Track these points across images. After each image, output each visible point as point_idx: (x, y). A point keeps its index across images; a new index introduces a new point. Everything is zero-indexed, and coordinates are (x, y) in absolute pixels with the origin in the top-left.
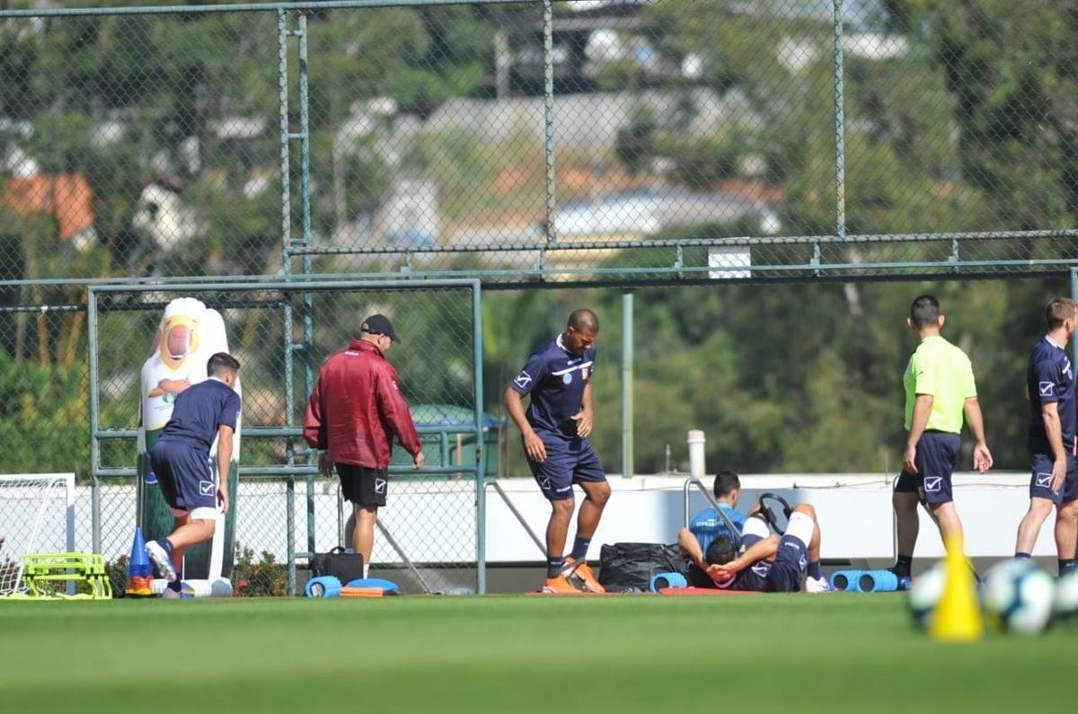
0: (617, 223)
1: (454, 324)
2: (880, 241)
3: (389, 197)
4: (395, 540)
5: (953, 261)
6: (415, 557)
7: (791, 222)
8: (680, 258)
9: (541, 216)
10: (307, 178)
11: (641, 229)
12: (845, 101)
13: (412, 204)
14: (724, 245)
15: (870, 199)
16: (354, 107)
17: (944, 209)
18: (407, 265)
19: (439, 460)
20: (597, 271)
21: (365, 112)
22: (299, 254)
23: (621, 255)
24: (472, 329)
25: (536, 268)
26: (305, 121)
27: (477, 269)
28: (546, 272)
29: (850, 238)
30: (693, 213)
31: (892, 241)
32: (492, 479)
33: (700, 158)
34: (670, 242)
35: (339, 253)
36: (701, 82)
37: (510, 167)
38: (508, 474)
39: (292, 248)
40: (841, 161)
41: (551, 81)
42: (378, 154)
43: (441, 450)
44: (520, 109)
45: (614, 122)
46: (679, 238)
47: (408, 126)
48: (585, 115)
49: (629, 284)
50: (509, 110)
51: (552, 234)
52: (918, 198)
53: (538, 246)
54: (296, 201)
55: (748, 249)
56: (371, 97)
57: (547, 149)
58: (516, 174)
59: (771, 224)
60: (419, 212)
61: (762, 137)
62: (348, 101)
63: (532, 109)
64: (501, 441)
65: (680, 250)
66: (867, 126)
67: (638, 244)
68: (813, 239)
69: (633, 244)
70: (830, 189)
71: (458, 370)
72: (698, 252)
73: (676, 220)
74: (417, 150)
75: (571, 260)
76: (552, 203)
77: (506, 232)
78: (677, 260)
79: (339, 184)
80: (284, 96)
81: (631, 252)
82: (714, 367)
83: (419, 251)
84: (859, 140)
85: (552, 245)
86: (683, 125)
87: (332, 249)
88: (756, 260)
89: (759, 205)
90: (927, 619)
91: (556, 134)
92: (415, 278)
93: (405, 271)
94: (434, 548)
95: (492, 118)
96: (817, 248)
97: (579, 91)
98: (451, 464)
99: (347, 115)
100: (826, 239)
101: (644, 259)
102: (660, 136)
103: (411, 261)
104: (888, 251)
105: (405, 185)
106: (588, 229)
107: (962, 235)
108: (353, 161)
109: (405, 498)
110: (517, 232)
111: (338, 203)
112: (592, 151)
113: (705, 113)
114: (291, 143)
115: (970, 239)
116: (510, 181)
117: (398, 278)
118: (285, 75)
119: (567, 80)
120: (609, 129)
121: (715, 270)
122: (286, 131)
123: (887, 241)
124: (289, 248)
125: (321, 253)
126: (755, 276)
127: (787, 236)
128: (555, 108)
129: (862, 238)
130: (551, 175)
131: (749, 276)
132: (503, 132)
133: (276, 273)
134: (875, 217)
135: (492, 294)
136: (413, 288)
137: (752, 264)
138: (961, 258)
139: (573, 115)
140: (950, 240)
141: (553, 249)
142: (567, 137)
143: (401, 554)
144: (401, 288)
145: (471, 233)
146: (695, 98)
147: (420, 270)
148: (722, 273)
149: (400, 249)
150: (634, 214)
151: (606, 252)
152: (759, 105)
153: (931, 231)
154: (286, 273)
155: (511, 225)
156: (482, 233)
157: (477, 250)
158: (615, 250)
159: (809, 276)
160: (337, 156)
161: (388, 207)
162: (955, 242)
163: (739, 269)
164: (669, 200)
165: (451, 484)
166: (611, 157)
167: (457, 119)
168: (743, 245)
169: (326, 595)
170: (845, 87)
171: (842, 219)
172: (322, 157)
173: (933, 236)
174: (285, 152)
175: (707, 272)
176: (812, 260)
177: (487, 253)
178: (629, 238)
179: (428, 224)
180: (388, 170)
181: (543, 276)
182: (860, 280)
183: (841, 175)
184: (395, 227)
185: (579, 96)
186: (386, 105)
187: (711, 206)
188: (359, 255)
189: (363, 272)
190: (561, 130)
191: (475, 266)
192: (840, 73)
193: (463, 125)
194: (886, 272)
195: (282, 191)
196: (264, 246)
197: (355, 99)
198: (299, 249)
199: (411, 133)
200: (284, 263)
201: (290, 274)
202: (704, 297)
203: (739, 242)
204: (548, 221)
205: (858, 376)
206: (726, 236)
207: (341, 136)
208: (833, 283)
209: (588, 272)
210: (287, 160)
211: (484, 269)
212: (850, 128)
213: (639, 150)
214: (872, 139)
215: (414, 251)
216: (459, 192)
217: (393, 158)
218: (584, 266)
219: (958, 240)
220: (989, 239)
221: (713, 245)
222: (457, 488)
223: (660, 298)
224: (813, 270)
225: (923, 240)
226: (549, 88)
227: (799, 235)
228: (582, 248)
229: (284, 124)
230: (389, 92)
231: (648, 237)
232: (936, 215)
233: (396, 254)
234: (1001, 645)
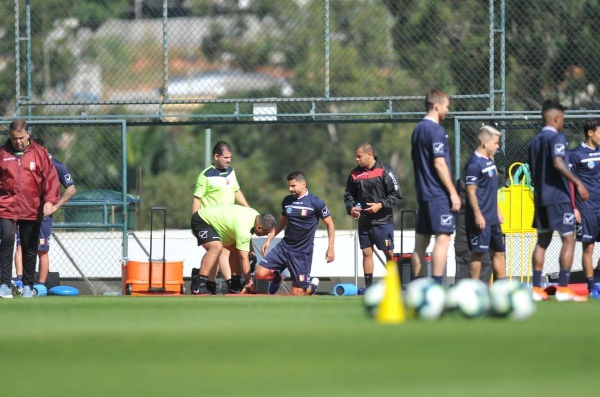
0: (202, 89)
1: (111, 145)
2: (349, 101)
3: (75, 74)
4: (77, 264)
5: (389, 112)
6: (88, 274)
7: (299, 89)
8: (238, 109)
9: (160, 85)
10: (29, 62)
11: (216, 93)
12: (330, 23)
13: (88, 78)
14: (262, 102)
15: (342, 77)
16: (56, 23)
17: (384, 83)
18: (85, 112)
19: (102, 220)
20: (191, 116)
21: (62, 26)
22: (24, 105)
23: (204, 108)
24: (121, 147)
25: (157, 114)
26: (28, 31)
27: (124, 114)
28: (162, 116)
29: (332, 99)
30: (245, 84)
31: (355, 101)
32: (131, 232)
33: (249, 53)
34: (232, 100)
35: (47, 104)
36: (249, 11)
37: (143, 58)
38: (140, 229)
39: (21, 101)
40: (327, 56)
41: (166, 10)
42: (69, 50)
43: (103, 215)
44: (149, 25)
45: (201, 33)
46: (237, 98)
47: (85, 34)
48: (185, 29)
49: (208, 124)
50: (143, 26)
51: (166, 95)
52: (370, 77)
53: (158, 102)
54: (23, 74)
55: (275, 104)
56: (65, 17)
57: (164, 48)
58: (146, 62)
59: (287, 91)
60: (91, 82)
61: (283, 43)
62: (53, 20)
63: (155, 26)
64: (137, 210)
65: (237, 105)
66: (342, 37)
67: (214, 101)
68: (312, 99)
69: (212, 101)
70: (321, 72)
71: (112, 170)
72: (247, 106)
73: (235, 88)
74: (90, 47)
75: (176, 110)
76: (166, 78)
77: (140, 94)
78: (236, 110)
79: (46, 67)
80: (17, 16)
81: (209, 105)
82: (254, 170)
83: (92, 104)
84: (337, 45)
85: (166, 101)
86: (240, 35)
87: (43, 102)
88: (280, 111)
89: (281, 80)
90: (374, 311)
91: (169, 40)
92: (89, 119)
93: (84, 115)
94: (106, 269)
95: (133, 30)
96: (314, 104)
97: (181, 16)
98: (108, 222)
99: (51, 28)
100: (319, 99)
101: (217, 110)
102: (226, 41)
103: (87, 109)
104: (352, 107)
105: (84, 66)
106: (186, 92)
107: (394, 98)
108: (55, 54)
109: (83, 241)
110: (147, 94)
111: (46, 76)
112: (189, 49)
113: (252, 29)
114: (21, 43)
115: (399, 100)
116: (143, 66)
117: (80, 119)
118: (18, 5)
119: (175, 9)
120: (198, 37)
121: (257, 116)
122: (18, 36)
123: (352, 101)
124: (19, 101)
125: (37, 104)
126: (279, 119)
127: (297, 98)
128: (169, 25)
129: (339, 99)
130: (166, 62)
131: (276, 119)
132: (139, 38)
133: (12, 115)
134: (345, 87)
135: (132, 128)
136: (89, 124)
137: (278, 113)
138: (394, 110)
139: (179, 29)
140: (387, 101)
141: (167, 103)
142: (175, 41)
143: (80, 272)
144: (81, 125)
145: (121, 94)
146: (246, 20)
147: (92, 115)
148: (260, 117)
149: (81, 102)
150: (212, 84)
151: (196, 105)
152: (281, 24)
153: (377, 95)
154: (17, 116)
155: (144, 90)
156: (127, 94)
157: (125, 104)
158: (201, 105)
159: (309, 120)
160: (46, 51)
161: (75, 79)
162: (391, 102)
163: (270, 116)
164: (232, 77)
165: (108, 234)
166: (199, 53)
167: (114, 30)
168: (272, 102)
169: (38, 295)
170: (330, 15)
171: (327, 89)
172: (38, 52)
173: (378, 98)
174: (17, 48)
175: (252, 117)
176: (311, 111)
177: (130, 105)
178: (209, 98)
179: (96, 89)
180: (75, 59)
181: (161, 119)
182: (336, 122)
183: (327, 64)
184: (78, 90)
185: (181, 18)
186: (73, 22)
187: (255, 80)
188: (58, 106)
189: (60, 115)
190: (172, 37)
191: (123, 112)
192: (327, 7)
193: (117, 34)
194: (351, 118)
195: (15, 70)
196: (5, 101)
197: (57, 19)
198: (24, 102)
199: (87, 38)
200: (16, 110)
201: (19, 116)
202: (250, 131)
203: (270, 101)
204: (164, 88)
205: (335, 175)
206: (264, 97)
207: (48, 39)
208: (321, 124)
209: (186, 117)
210: (18, 52)
211: (128, 114)
212: (332, 37)
213: (215, 49)
214: (344, 44)
215: (89, 104)
216: (114, 71)
217: (76, 52)
218: (184, 113)
219: (392, 101)
220: (409, 100)
221: (256, 102)
222: (112, 236)
223: (225, 131)
224: (311, 117)
225: (373, 101)
226: (165, 13)
227: (304, 97)
228: (183, 103)
229: (17, 32)
230: (74, 15)
231: (219, 97)
232: (379, 86)
233: (79, 105)
234: (416, 326)
